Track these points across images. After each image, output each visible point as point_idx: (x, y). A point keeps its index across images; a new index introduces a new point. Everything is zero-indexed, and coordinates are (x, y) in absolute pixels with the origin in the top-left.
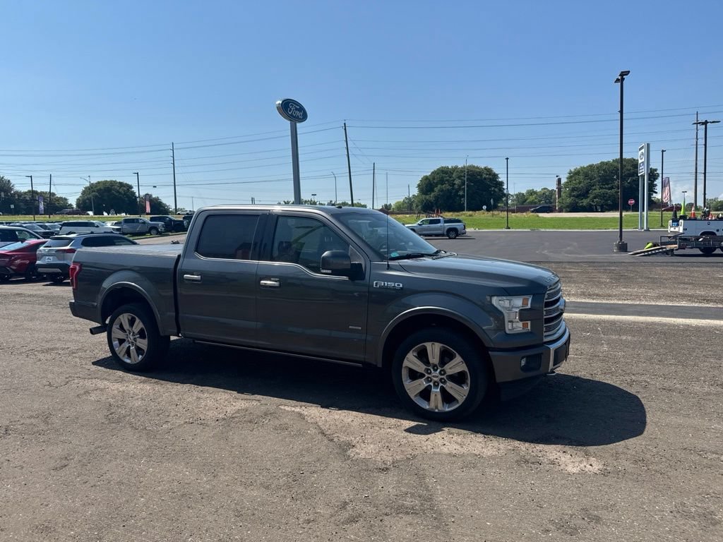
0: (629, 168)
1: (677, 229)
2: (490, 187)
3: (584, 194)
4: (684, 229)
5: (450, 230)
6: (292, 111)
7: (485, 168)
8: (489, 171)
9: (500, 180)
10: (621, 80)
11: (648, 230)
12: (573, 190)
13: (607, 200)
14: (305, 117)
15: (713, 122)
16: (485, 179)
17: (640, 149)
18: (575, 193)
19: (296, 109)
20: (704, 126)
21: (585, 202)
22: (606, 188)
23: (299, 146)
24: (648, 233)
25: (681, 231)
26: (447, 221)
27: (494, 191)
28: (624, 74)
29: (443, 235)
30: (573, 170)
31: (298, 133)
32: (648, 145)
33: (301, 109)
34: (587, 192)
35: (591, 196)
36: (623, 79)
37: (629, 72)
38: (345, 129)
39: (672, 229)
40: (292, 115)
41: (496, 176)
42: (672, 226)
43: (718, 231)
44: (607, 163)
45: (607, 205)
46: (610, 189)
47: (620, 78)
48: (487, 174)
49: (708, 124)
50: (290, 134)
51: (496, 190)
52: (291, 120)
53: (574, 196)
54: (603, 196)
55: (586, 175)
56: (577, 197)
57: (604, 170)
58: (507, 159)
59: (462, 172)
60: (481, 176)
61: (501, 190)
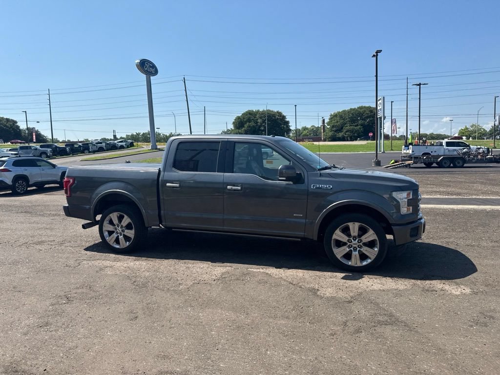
0: (367, 112)
1: (408, 151)
2: (281, 124)
3: (340, 130)
4: (413, 151)
6: (147, 68)
7: (278, 112)
8: (280, 114)
9: (287, 120)
10: (376, 56)
11: (384, 152)
12: (333, 127)
13: (354, 134)
14: (156, 72)
15: (425, 84)
16: (277, 118)
18: (334, 129)
19: (150, 67)
20: (419, 87)
21: (340, 135)
22: (353, 126)
23: (152, 93)
24: (384, 154)
25: (411, 152)
27: (283, 127)
28: (379, 52)
30: (332, 114)
31: (152, 83)
32: (384, 97)
33: (154, 66)
34: (342, 128)
35: (345, 131)
36: (377, 55)
37: (381, 51)
38: (185, 82)
39: (405, 152)
40: (147, 70)
41: (284, 117)
42: (404, 150)
43: (432, 152)
44: (354, 109)
45: (354, 137)
46: (356, 126)
47: (375, 54)
48: (279, 116)
49: (421, 85)
50: (146, 84)
51: (285, 126)
52: (146, 74)
53: (333, 131)
54: (351, 131)
55: (341, 117)
56: (336, 131)
57: (352, 114)
58: (296, 106)
59: (262, 114)
60: (275, 117)
61: (288, 126)
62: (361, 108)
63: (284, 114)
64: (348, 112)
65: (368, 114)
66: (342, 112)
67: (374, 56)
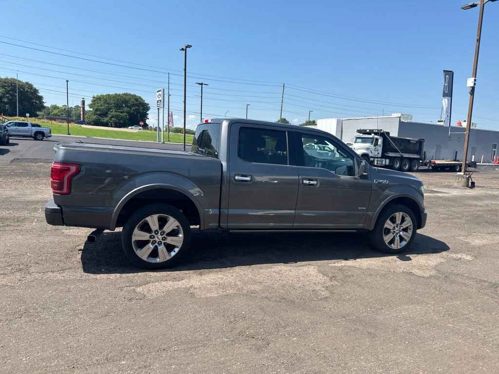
0: (133, 100)
2: (32, 99)
3: (105, 114)
5: (37, 133)
7: (27, 83)
8: (30, 86)
9: (40, 95)
11: (164, 143)
12: (97, 110)
13: (120, 120)
15: (206, 85)
16: (27, 91)
17: (158, 92)
18: (98, 113)
20: (200, 86)
21: (105, 120)
22: (119, 112)
24: (163, 145)
26: (33, 125)
27: (35, 102)
28: (189, 46)
29: (31, 136)
30: (95, 96)
32: (164, 89)
34: (107, 113)
35: (110, 116)
36: (186, 49)
41: (36, 91)
44: (119, 95)
45: (120, 123)
46: (121, 112)
48: (29, 88)
51: (38, 102)
53: (97, 114)
54: (117, 117)
55: (105, 101)
56: (100, 115)
57: (118, 100)
58: (67, 81)
59: (5, 82)
60: (24, 89)
61: (42, 103)
62: (126, 95)
63: (35, 86)
64: (113, 97)
65: (134, 102)
66: (106, 95)
67: (183, 49)
